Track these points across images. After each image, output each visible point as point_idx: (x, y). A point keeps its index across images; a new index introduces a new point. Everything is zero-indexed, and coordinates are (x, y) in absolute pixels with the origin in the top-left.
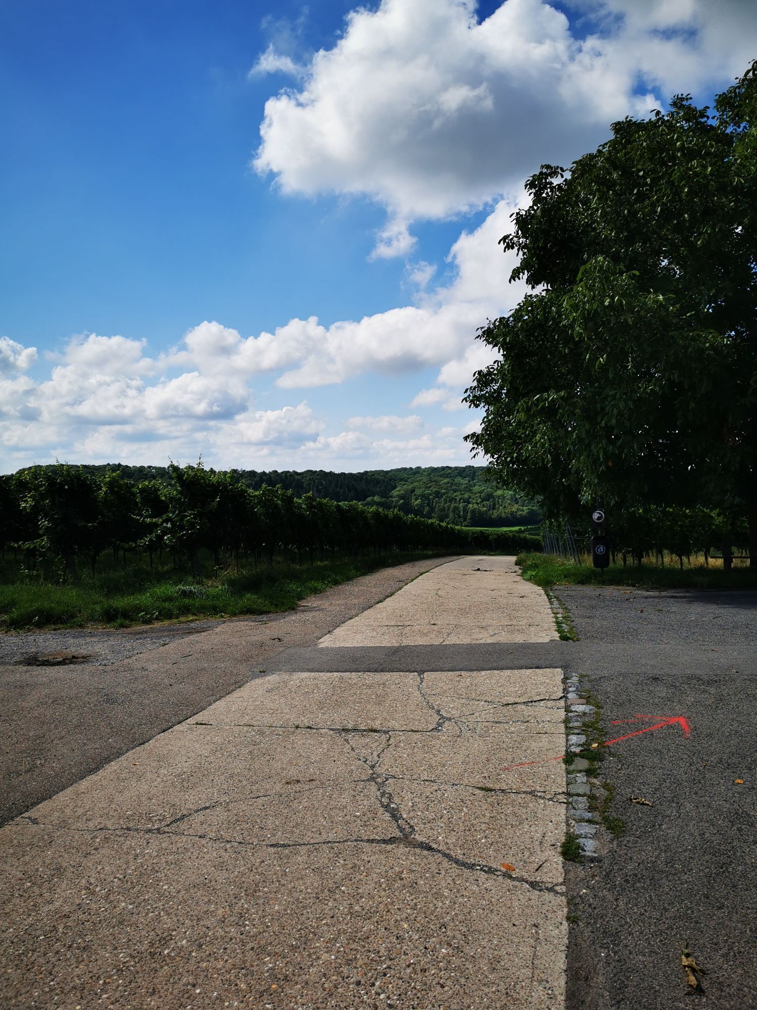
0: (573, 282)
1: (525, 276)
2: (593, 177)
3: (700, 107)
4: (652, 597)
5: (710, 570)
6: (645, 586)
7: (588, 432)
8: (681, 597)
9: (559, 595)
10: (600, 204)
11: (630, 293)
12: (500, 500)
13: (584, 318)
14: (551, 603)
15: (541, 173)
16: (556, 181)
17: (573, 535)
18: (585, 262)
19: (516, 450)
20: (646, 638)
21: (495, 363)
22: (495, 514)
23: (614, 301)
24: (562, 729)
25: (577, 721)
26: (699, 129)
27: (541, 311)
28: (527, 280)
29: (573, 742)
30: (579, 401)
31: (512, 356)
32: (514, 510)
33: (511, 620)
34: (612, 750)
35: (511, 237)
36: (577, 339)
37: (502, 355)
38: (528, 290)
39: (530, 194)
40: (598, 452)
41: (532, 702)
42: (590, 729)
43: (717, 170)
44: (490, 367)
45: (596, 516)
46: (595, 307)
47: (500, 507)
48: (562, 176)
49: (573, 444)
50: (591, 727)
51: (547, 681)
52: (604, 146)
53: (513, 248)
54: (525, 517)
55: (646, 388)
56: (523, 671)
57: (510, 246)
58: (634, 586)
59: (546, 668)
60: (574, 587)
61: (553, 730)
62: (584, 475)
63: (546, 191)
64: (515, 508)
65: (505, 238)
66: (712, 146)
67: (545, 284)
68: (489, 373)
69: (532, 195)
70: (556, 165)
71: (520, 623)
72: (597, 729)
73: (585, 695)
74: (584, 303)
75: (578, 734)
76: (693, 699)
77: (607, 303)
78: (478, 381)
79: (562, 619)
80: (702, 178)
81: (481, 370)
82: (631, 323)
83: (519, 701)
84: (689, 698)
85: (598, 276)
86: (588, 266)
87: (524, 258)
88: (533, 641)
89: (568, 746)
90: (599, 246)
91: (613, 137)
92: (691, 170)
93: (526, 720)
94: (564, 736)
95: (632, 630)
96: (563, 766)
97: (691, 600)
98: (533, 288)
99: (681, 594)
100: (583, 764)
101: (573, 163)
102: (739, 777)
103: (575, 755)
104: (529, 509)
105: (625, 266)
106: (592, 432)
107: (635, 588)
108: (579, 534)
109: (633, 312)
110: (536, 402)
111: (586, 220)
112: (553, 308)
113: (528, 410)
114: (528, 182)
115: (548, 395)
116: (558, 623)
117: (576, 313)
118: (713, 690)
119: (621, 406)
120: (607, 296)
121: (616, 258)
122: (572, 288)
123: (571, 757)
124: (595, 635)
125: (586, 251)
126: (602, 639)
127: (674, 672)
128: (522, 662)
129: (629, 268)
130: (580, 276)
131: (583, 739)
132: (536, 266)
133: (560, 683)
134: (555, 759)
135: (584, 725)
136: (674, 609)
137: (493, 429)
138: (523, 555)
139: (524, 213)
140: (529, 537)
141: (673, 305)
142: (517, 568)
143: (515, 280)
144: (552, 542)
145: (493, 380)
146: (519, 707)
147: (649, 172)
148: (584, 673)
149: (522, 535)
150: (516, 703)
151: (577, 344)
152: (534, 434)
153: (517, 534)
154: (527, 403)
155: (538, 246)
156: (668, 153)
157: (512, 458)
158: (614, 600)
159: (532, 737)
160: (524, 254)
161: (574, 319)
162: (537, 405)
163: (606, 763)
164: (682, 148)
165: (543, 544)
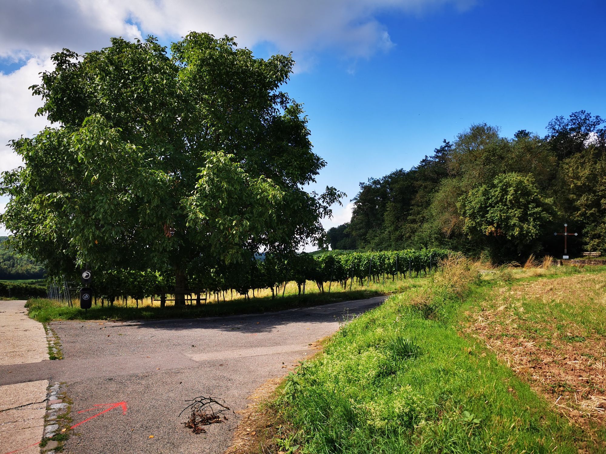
0: (80, 125)
1: (47, 114)
2: (97, 65)
3: (162, 46)
4: (117, 326)
5: (153, 308)
6: (113, 320)
7: (83, 221)
8: (134, 325)
9: (54, 328)
10: (100, 82)
11: (116, 140)
12: (18, 261)
13: (85, 149)
14: (47, 334)
15: (62, 53)
16: (73, 60)
17: (69, 287)
18: (89, 115)
19: (30, 228)
20: (109, 353)
21: (19, 168)
22: (14, 271)
23: (105, 143)
24: (42, 422)
25: (54, 415)
26: (161, 57)
27: (56, 139)
28: (48, 117)
29: (49, 430)
30: (78, 201)
31: (32, 166)
32: (29, 268)
33: (14, 348)
34: (75, 431)
35: (38, 87)
36: (80, 162)
37: (25, 163)
38: (48, 123)
39: (54, 63)
40: (89, 234)
41: (22, 406)
42: (62, 420)
43: (169, 83)
44: (15, 170)
45: (84, 275)
46: (93, 144)
47: (18, 266)
48: (77, 59)
49: (73, 228)
50: (63, 418)
51: (36, 390)
52: (106, 49)
53: (39, 94)
54: (37, 273)
55: (122, 198)
56: (18, 385)
57: (37, 92)
58: (106, 319)
59: (36, 380)
60: (65, 322)
61: (35, 424)
62: (78, 249)
63: (65, 65)
64: (30, 266)
65: (34, 87)
66: (167, 69)
67: (61, 123)
68: (14, 175)
69: (56, 65)
70: (73, 51)
71: (21, 350)
72: (67, 418)
73: (62, 396)
74: (86, 140)
75: (53, 424)
76: (131, 390)
77: (101, 144)
78: (5, 179)
79: (53, 344)
80: (161, 85)
81: (8, 172)
82: (115, 158)
83: (12, 407)
84: (129, 389)
85: (96, 126)
86: (90, 118)
87: (47, 103)
88: (29, 362)
89: (44, 433)
90: (98, 108)
91: (112, 46)
92: (155, 78)
93: (15, 420)
94: (43, 427)
95: (100, 349)
96: (39, 449)
97: (140, 326)
98: (52, 123)
99: (134, 324)
100: (53, 444)
101: (86, 53)
102: (152, 434)
103: (49, 439)
104: (40, 268)
105: (113, 124)
106: (86, 221)
107: (107, 321)
108: (73, 286)
109: (117, 152)
110: (48, 198)
111: (91, 90)
112: (65, 139)
113: (41, 203)
114: (54, 56)
115: (57, 194)
116: (50, 348)
117: (80, 145)
118: (144, 382)
119: (106, 207)
120: (101, 139)
121: (108, 117)
122: (79, 129)
123: (46, 442)
124: (75, 354)
125: (90, 108)
126: (79, 357)
127: (123, 373)
128: (18, 378)
129: (116, 125)
130: (84, 123)
131: (56, 427)
132: (55, 110)
133: (46, 390)
134: (34, 445)
135: (58, 417)
136: (129, 333)
137: (15, 212)
138: (32, 300)
139: (49, 74)
140: (38, 287)
141: (141, 152)
142: (25, 310)
143: (39, 115)
144: (54, 291)
145: (16, 179)
146: (11, 411)
147: (131, 72)
148: (64, 381)
149: (33, 286)
150: (9, 409)
151: (79, 164)
152: (45, 218)
153: (29, 285)
154: (42, 198)
155: (57, 97)
156: (142, 65)
157: (27, 233)
158: (91, 329)
159: (18, 432)
160: (47, 100)
161: (79, 149)
162: (48, 200)
163: (69, 441)
164: (151, 65)
165: (47, 292)
